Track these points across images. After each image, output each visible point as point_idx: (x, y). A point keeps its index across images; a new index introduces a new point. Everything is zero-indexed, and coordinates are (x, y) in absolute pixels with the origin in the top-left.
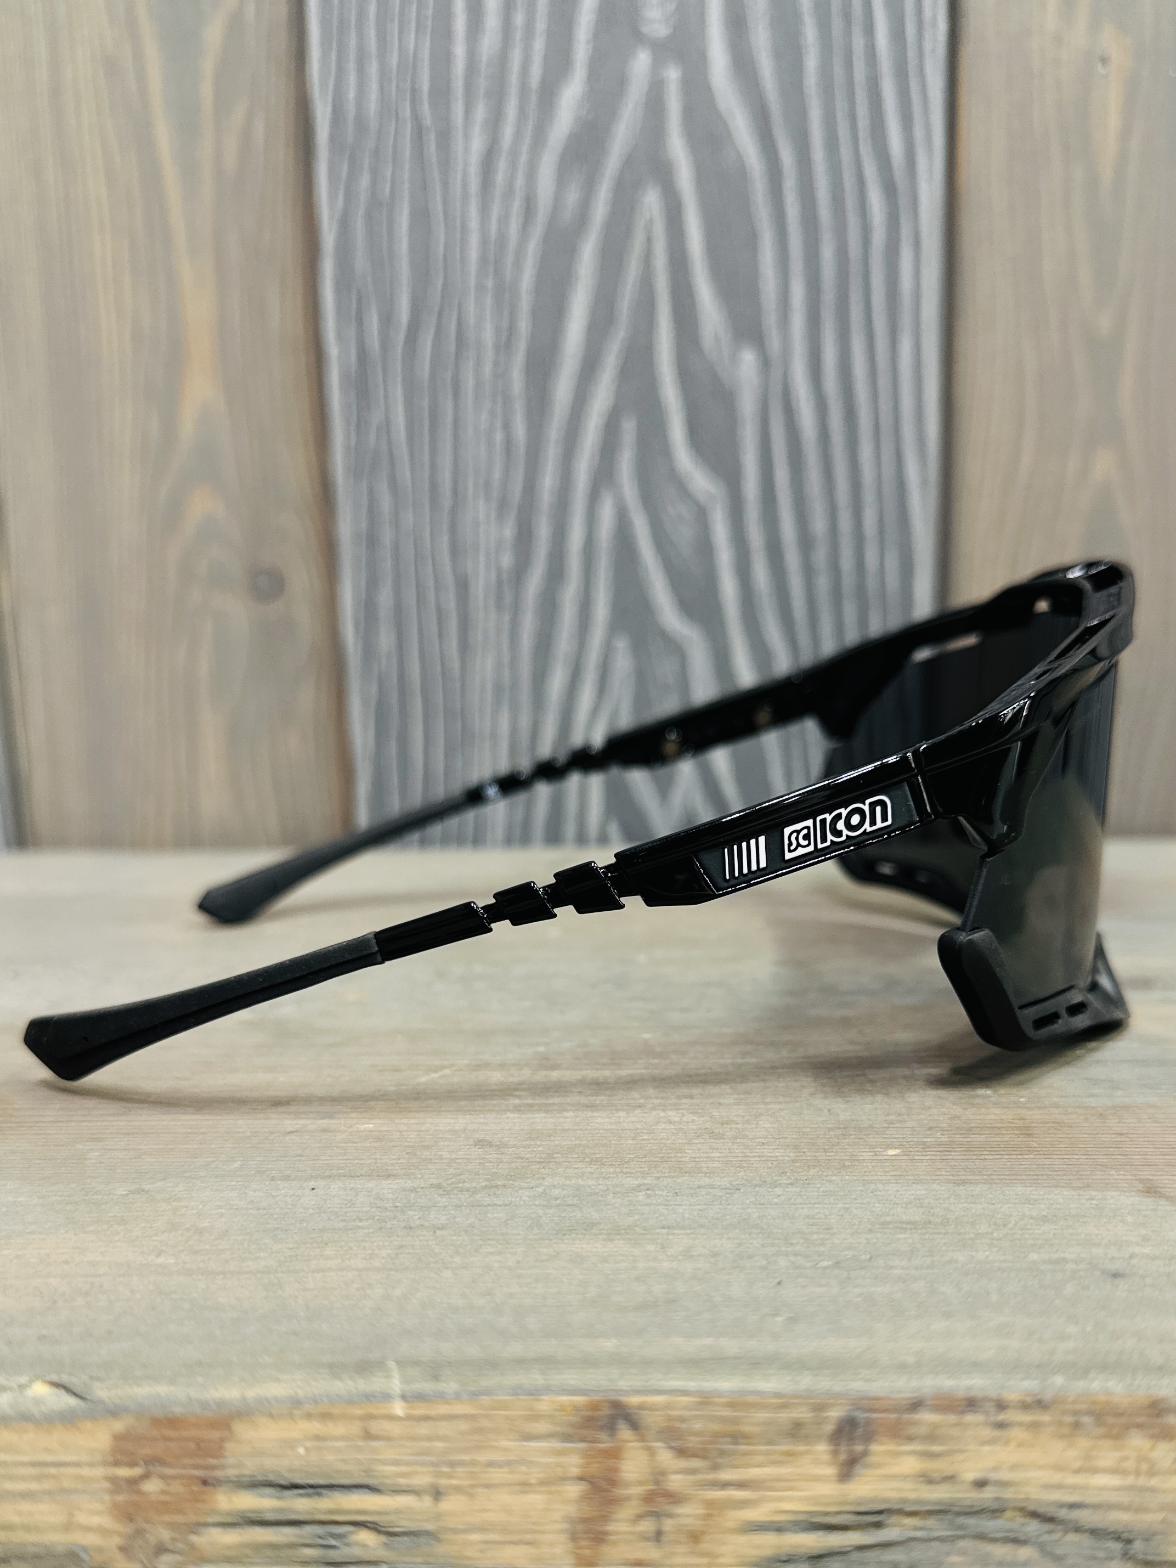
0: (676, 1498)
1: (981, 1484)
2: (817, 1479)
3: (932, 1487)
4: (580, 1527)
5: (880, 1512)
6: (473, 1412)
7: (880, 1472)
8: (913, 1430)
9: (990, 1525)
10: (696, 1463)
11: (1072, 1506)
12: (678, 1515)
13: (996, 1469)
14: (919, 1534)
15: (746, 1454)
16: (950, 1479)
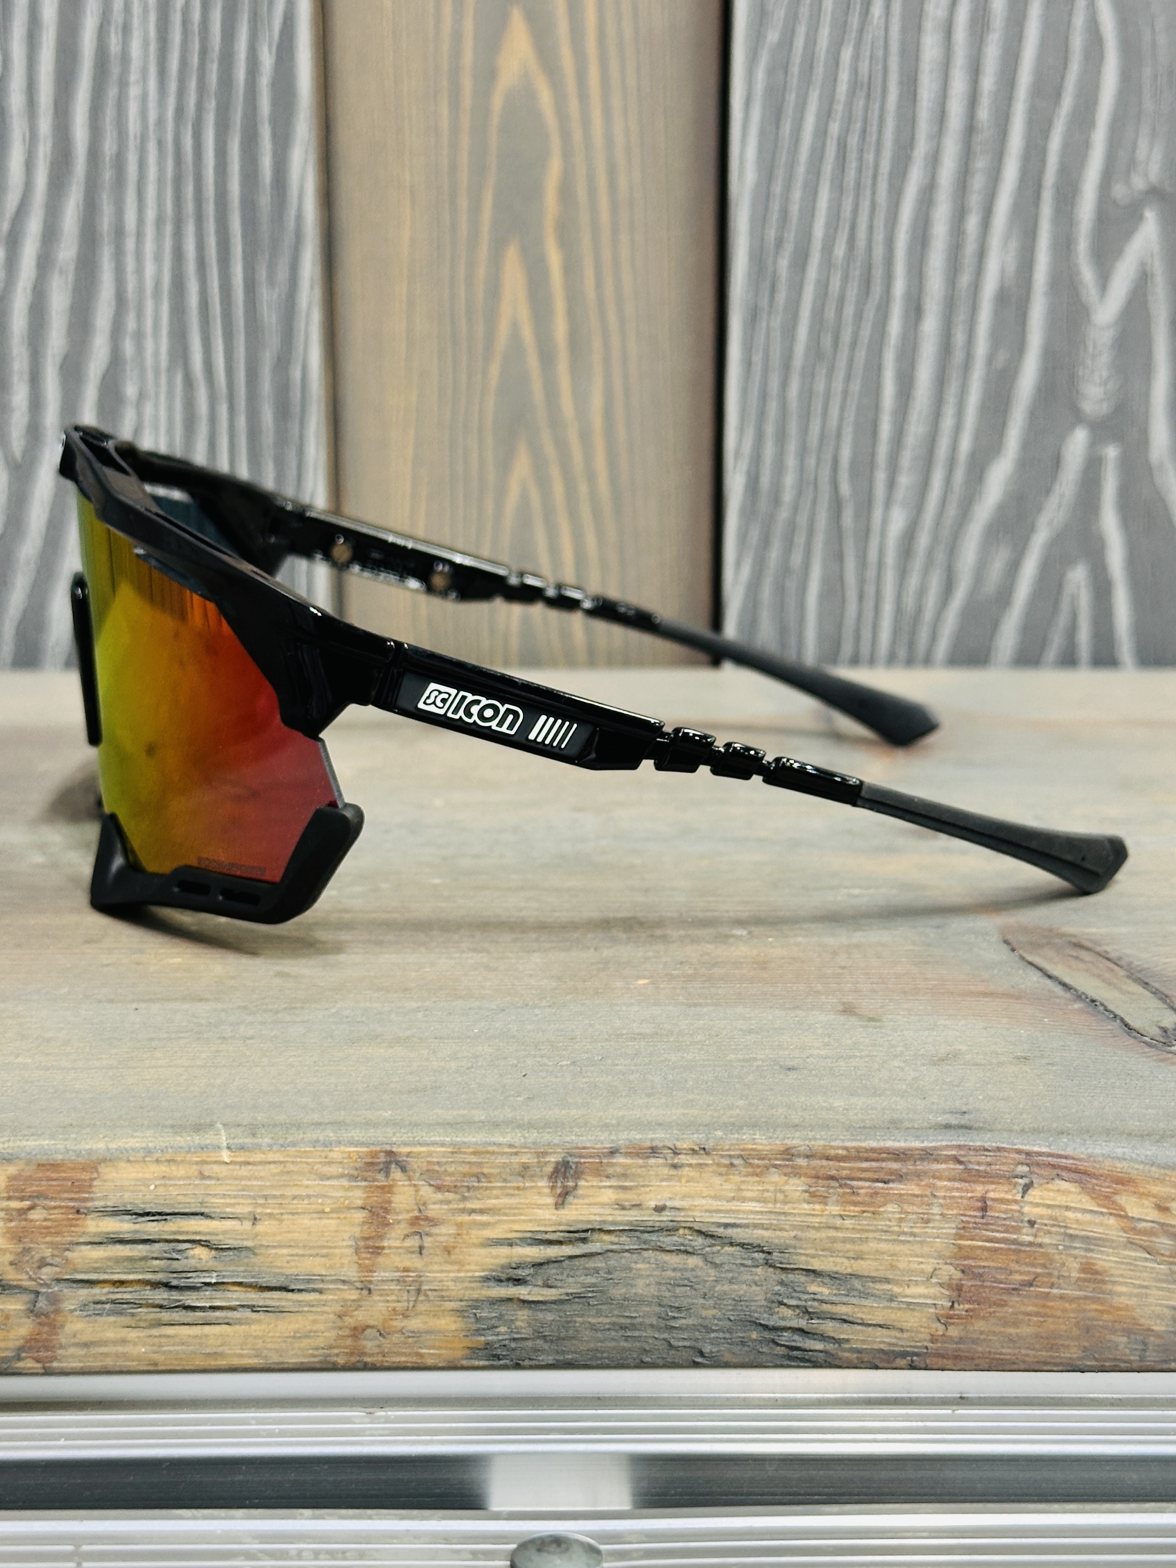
0: (433, 1222)
1: (659, 1209)
2: (539, 1206)
3: (623, 1212)
4: (361, 1243)
5: (586, 1231)
6: (282, 1159)
7: (586, 1201)
8: (610, 1171)
9: (667, 1241)
10: (450, 1196)
11: (726, 1226)
12: (437, 1235)
13: (670, 1199)
14: (614, 1247)
15: (487, 1188)
16: (638, 1206)
